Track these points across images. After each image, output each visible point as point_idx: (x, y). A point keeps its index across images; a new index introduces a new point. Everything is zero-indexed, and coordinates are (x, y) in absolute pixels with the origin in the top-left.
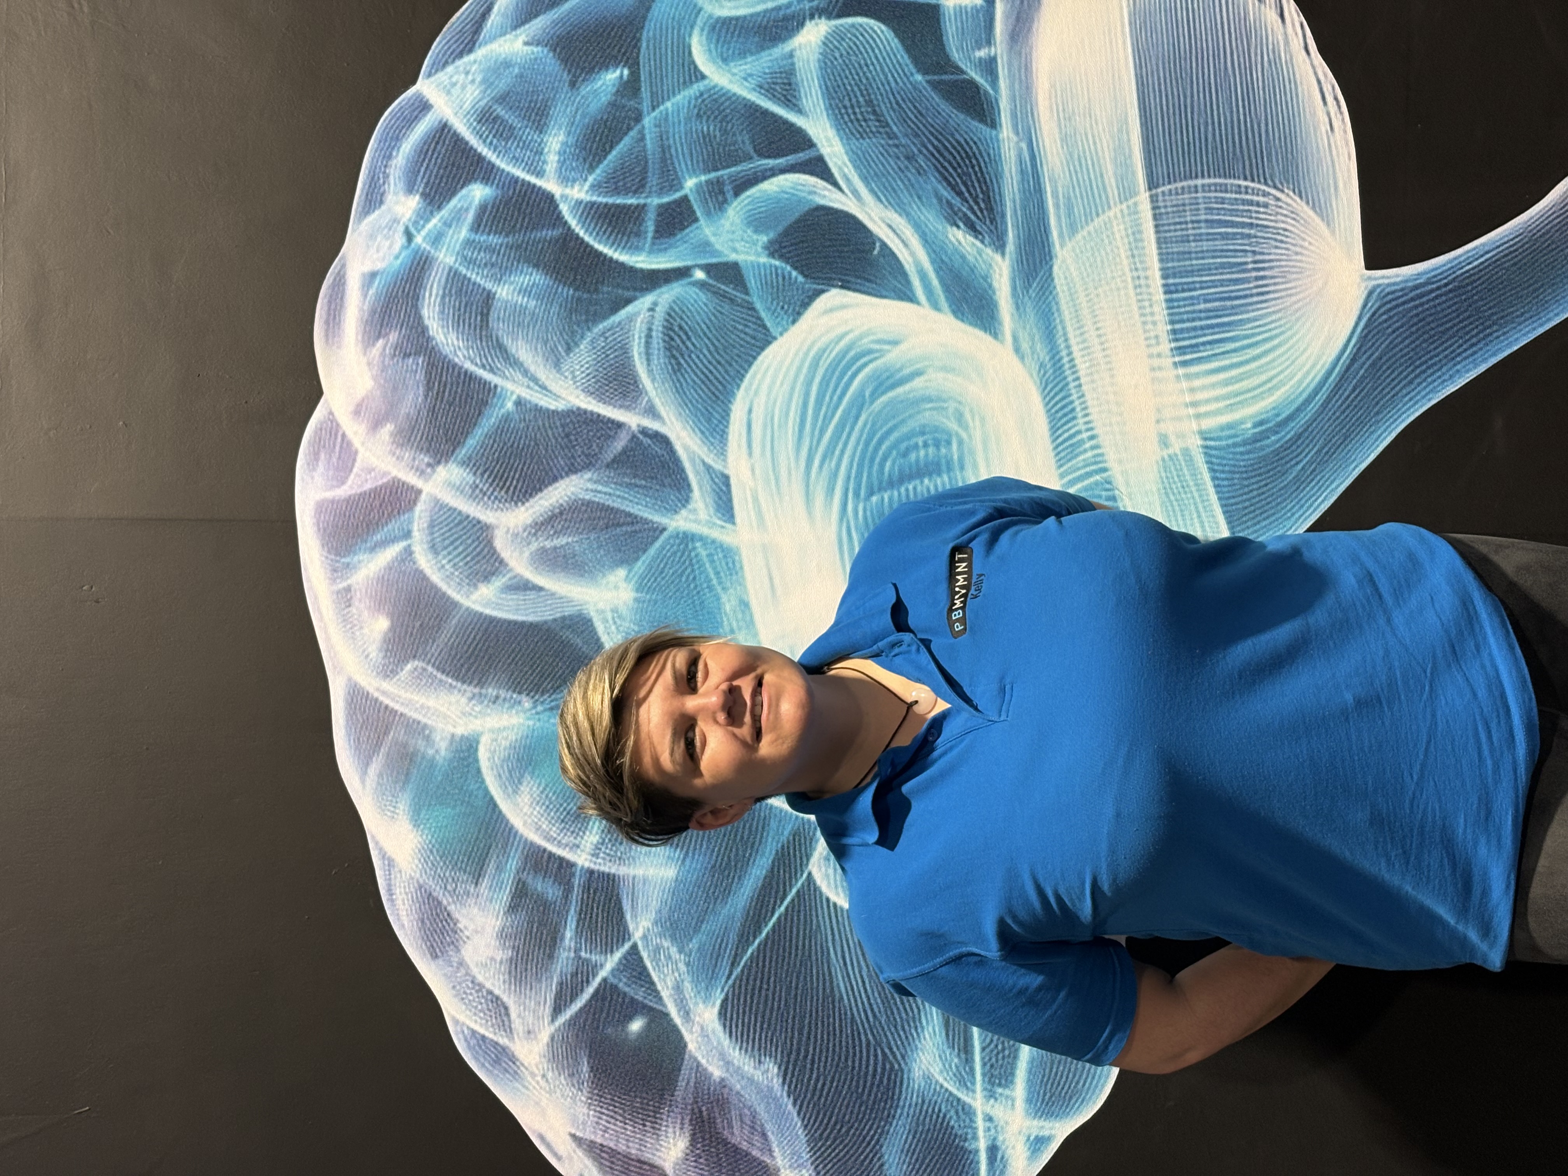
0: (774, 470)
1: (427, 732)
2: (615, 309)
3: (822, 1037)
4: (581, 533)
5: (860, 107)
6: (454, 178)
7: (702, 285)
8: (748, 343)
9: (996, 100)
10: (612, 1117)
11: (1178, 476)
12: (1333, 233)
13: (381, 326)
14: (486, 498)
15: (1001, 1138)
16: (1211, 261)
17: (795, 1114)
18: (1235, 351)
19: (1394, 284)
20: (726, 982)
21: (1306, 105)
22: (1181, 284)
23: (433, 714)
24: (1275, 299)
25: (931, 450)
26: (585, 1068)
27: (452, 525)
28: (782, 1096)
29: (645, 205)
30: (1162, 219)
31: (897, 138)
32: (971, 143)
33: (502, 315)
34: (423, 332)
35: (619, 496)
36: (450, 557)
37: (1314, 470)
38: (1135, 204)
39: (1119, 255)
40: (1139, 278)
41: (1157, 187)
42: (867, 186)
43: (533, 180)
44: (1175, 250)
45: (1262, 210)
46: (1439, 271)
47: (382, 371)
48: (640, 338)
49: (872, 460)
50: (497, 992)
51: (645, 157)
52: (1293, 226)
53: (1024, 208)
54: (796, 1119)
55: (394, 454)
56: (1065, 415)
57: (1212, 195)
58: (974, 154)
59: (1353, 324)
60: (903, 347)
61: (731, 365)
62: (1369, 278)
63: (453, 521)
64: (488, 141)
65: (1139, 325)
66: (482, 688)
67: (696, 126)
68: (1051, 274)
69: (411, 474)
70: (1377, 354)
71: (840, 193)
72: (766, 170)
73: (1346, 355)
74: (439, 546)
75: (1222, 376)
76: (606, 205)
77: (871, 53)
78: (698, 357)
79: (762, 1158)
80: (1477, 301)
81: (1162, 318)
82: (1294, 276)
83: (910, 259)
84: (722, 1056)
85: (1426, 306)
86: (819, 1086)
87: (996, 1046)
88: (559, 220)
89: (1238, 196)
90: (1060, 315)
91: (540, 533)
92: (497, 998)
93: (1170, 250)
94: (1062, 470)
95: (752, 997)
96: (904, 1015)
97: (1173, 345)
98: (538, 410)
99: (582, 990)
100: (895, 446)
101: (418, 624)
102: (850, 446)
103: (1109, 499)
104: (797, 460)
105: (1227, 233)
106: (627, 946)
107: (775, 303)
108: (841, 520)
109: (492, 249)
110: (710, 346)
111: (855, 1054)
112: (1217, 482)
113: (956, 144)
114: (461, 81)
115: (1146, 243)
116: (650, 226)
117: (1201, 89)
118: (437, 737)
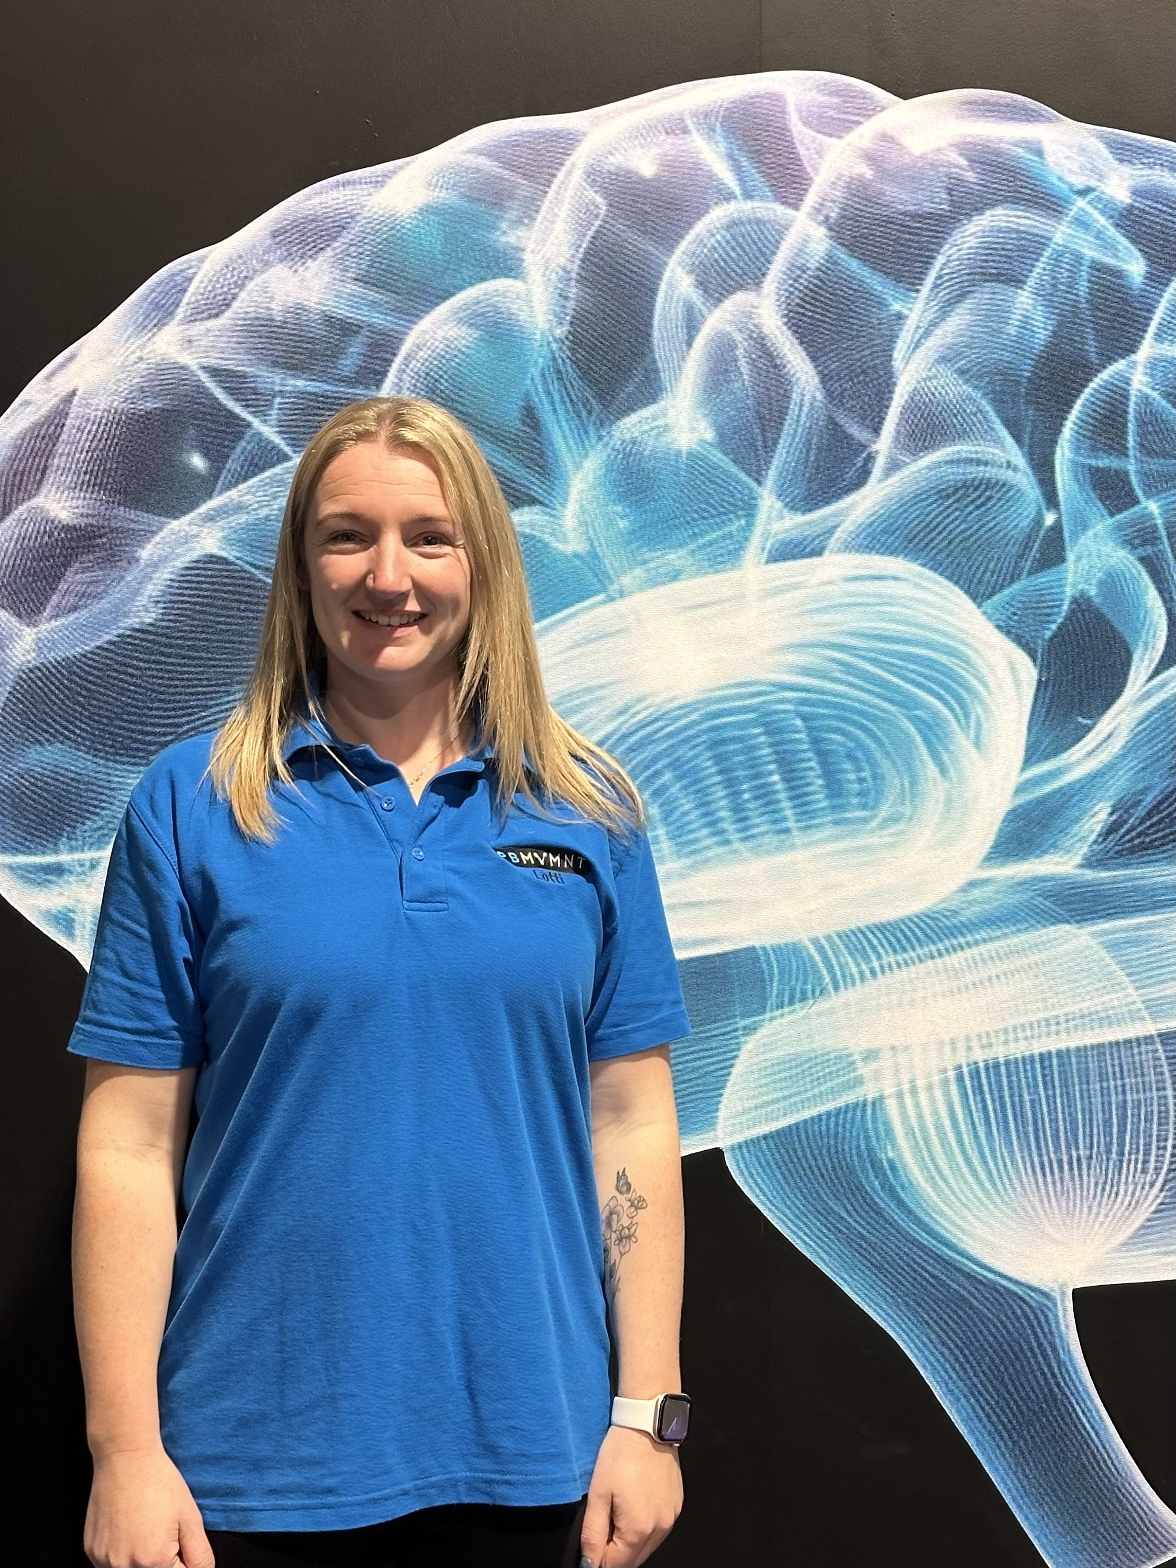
0: (828, 607)
3: (186, 673)
4: (754, 389)
6: (1152, 241)
7: (1038, 521)
8: (974, 575)
10: (95, 436)
11: (831, 1073)
12: (1115, 1250)
13: (983, 163)
14: (791, 282)
16: (1079, 1107)
17: (99, 644)
18: (976, 1137)
19: (1057, 1322)
20: (247, 563)
22: (1052, 1073)
23: (546, 227)
24: (1037, 1183)
26: (150, 406)
27: (759, 244)
28: (119, 627)
29: (1127, 456)
30: (1126, 1049)
33: (997, 296)
34: (977, 209)
35: (796, 431)
36: (723, 244)
37: (840, 1230)
38: (1143, 1019)
39: (1083, 1001)
40: (1058, 1024)
41: (1163, 1043)
42: (1155, 708)
43: (1152, 330)
44: (1091, 1066)
45: (1140, 1166)
47: (931, 165)
48: (977, 452)
49: (843, 719)
50: (235, 304)
52: (1122, 1203)
53: (1135, 889)
54: (92, 644)
55: (839, 179)
56: (898, 940)
57: (1155, 1108)
59: (1010, 1274)
60: (973, 753)
61: (948, 556)
62: (1063, 1293)
63: (764, 245)
65: (1002, 1025)
66: (577, 281)
68: (1060, 921)
69: (816, 199)
70: (976, 1303)
71: (1146, 678)
73: (975, 1267)
74: (735, 230)
75: (947, 1123)
76: (1126, 412)
78: (956, 518)
79: (49, 607)
81: (1012, 1051)
82: (1064, 1206)
83: (1073, 759)
84: (164, 560)
85: (1032, 1360)
86: (130, 670)
88: (1108, 359)
89: (1154, 1138)
90: (1013, 933)
91: (753, 343)
92: (228, 305)
93: (1090, 1059)
94: (836, 938)
95: (230, 591)
97: (981, 1065)
98: (892, 339)
99: (237, 400)
100: (860, 745)
101: (646, 208)
102: (858, 693)
103: (803, 993)
104: (843, 633)
105: (1111, 1126)
106: (288, 450)
107: (1020, 605)
108: (774, 685)
109: (1072, 284)
110: (969, 532)
111: (166, 710)
112: (824, 1117)
115: (1097, 1031)
116: (1103, 462)
118: (521, 232)
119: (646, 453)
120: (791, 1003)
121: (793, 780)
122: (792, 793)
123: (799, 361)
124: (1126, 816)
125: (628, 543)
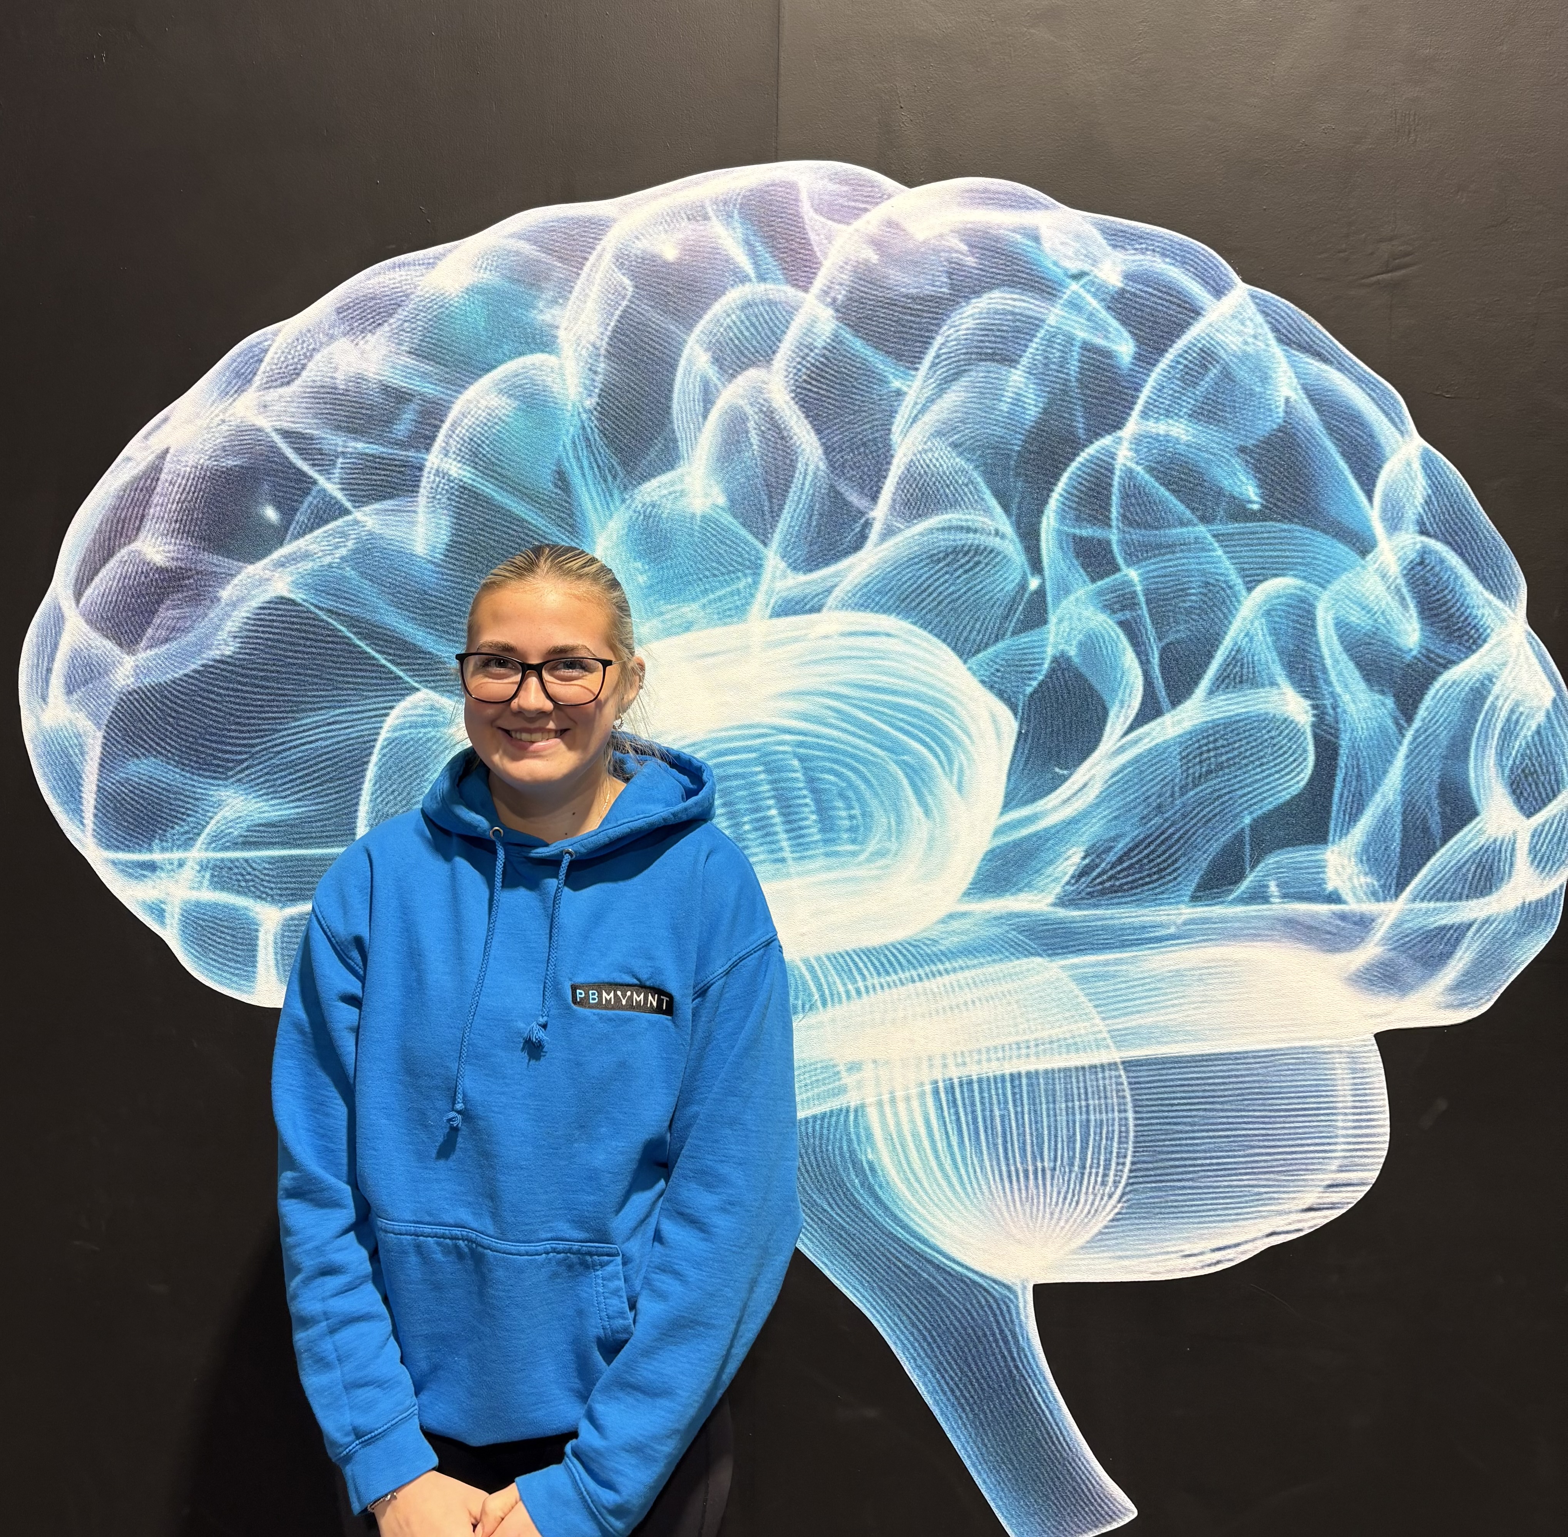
1: (561, 301)
3: (259, 700)
4: (762, 459)
5: (1215, 756)
6: (1141, 323)
7: (1023, 586)
8: (961, 634)
9: (1222, 903)
11: (817, 1081)
12: (1074, 1252)
13: (981, 248)
14: (799, 359)
15: (163, 875)
16: (1045, 1124)
17: (186, 671)
18: (950, 1145)
19: (1018, 1313)
21: (1211, 1231)
23: (579, 306)
25: (846, 823)
26: (231, 463)
27: (771, 324)
28: (203, 658)
29: (1110, 526)
30: (1091, 1075)
31: (1182, 795)
32: (1175, 874)
33: (991, 375)
34: (975, 292)
35: (800, 498)
36: (739, 323)
37: (822, 1221)
38: (1108, 1047)
39: (1052, 1028)
41: (1125, 1069)
42: (1129, 762)
43: (1138, 407)
44: (1058, 1087)
45: (1099, 1179)
46: (1032, 1361)
47: (933, 250)
48: (967, 521)
49: (836, 761)
50: (304, 374)
51: (1162, 527)
52: (1082, 1211)
53: (1104, 928)
54: (181, 672)
56: (882, 964)
57: (1116, 1128)
58: (1164, 877)
59: (976, 1268)
61: (937, 615)
62: (1024, 1288)
63: (775, 325)
64: (1181, 360)
66: (605, 357)
68: (1032, 954)
69: (825, 281)
70: (944, 1292)
71: (1121, 733)
73: (944, 1260)
75: (923, 1131)
76: (1111, 485)
77: (1274, 770)
78: (946, 581)
79: (145, 638)
80: (999, 1398)
81: (984, 1070)
82: (1028, 1210)
83: (1050, 806)
84: (242, 600)
85: (994, 1345)
87: (249, 874)
88: (1095, 434)
89: (1114, 1154)
90: (988, 962)
92: (298, 374)
93: (1057, 1081)
96: (279, 782)
97: (956, 1081)
98: (892, 413)
99: (305, 459)
100: (850, 784)
102: (850, 738)
105: (1074, 1142)
108: (774, 728)
110: (956, 595)
112: (811, 1121)
113: (1174, 858)
114: (1246, 330)
115: (1064, 1056)
116: (1087, 531)
117: (1230, 1120)
118: (556, 311)
121: (789, 814)
122: (788, 827)
123: (805, 433)
124: (1098, 861)
125: (647, 596)
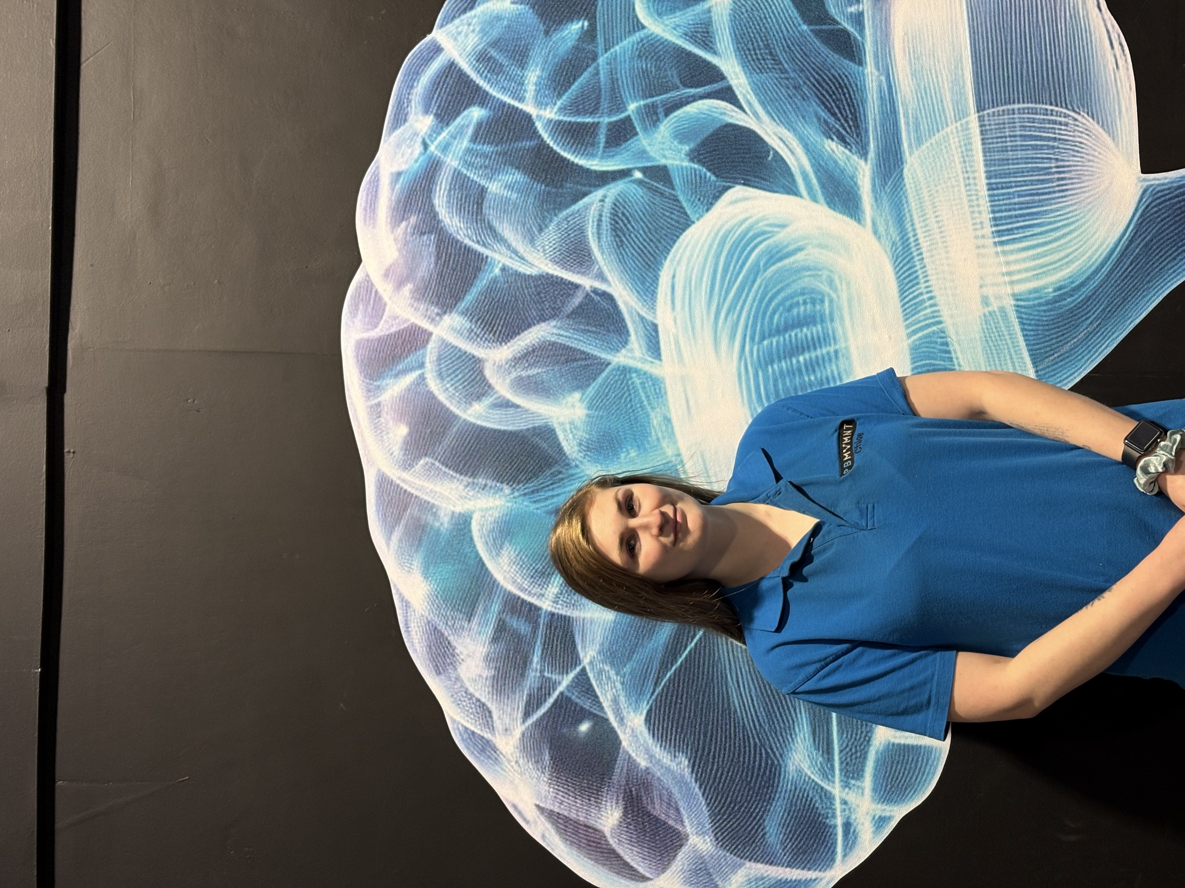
0: (691, 321)
1: (434, 510)
2: (575, 201)
3: (721, 739)
4: (548, 366)
5: (760, 50)
6: (458, 102)
7: (640, 182)
8: (673, 225)
9: (863, 44)
10: (566, 793)
11: (996, 328)
12: (1117, 145)
13: (404, 213)
14: (479, 339)
15: (853, 817)
16: (1024, 166)
17: (701, 795)
18: (1041, 233)
19: (1163, 184)
20: (651, 697)
21: (1098, 49)
22: (1001, 182)
23: (439, 497)
24: (1071, 195)
25: (809, 306)
26: (547, 757)
27: (454, 359)
28: (691, 781)
29: (598, 123)
30: (987, 134)
31: (787, 72)
32: (843, 77)
33: (492, 204)
34: (435, 216)
35: (576, 339)
36: (453, 382)
37: (1100, 324)
38: (967, 123)
39: (954, 161)
40: (968, 178)
41: (984, 110)
42: (764, 109)
43: (516, 104)
44: (997, 157)
45: (1063, 127)
47: (405, 245)
48: (593, 222)
49: (765, 313)
50: (483, 700)
51: (599, 87)
52: (1087, 140)
53: (882, 125)
54: (701, 799)
55: (413, 306)
56: (911, 281)
57: (1026, 116)
58: (845, 84)
59: (1131, 214)
60: (789, 229)
61: (660, 242)
62: (1145, 180)
63: (455, 356)
64: (484, 75)
65: (968, 213)
66: (474, 478)
67: (637, 64)
68: (902, 175)
69: (425, 321)
70: (1149, 237)
71: (744, 114)
72: (689, 97)
73: (1125, 237)
74: (445, 374)
75: (1031, 253)
76: (570, 122)
77: (770, 10)
78: (636, 236)
79: (676, 827)
81: (986, 208)
82: (1087, 178)
83: (795, 163)
84: (647, 751)
86: (719, 775)
87: (851, 749)
88: (535, 134)
89: (1045, 117)
90: (908, 206)
91: (518, 365)
92: (484, 705)
93: (993, 158)
94: (907, 322)
95: (669, 709)
96: (782, 725)
97: (994, 229)
98: (517, 274)
99: (545, 700)
100: (781, 303)
101: (428, 431)
102: (748, 303)
103: (943, 344)
104: (708, 313)
105: (1037, 145)
106: (578, 669)
107: (694, 196)
108: (740, 358)
109: (485, 156)
110: (646, 228)
111: (745, 752)
112: (1025, 333)
113: (832, 77)
114: (464, 31)
115: (974, 152)
116: (602, 138)
117: (1019, 37)
118: (442, 514)
119: (587, 437)
120: (949, 352)
121: (803, 347)
122: (812, 348)
123: (530, 336)
124: (834, 130)
125: (645, 450)
